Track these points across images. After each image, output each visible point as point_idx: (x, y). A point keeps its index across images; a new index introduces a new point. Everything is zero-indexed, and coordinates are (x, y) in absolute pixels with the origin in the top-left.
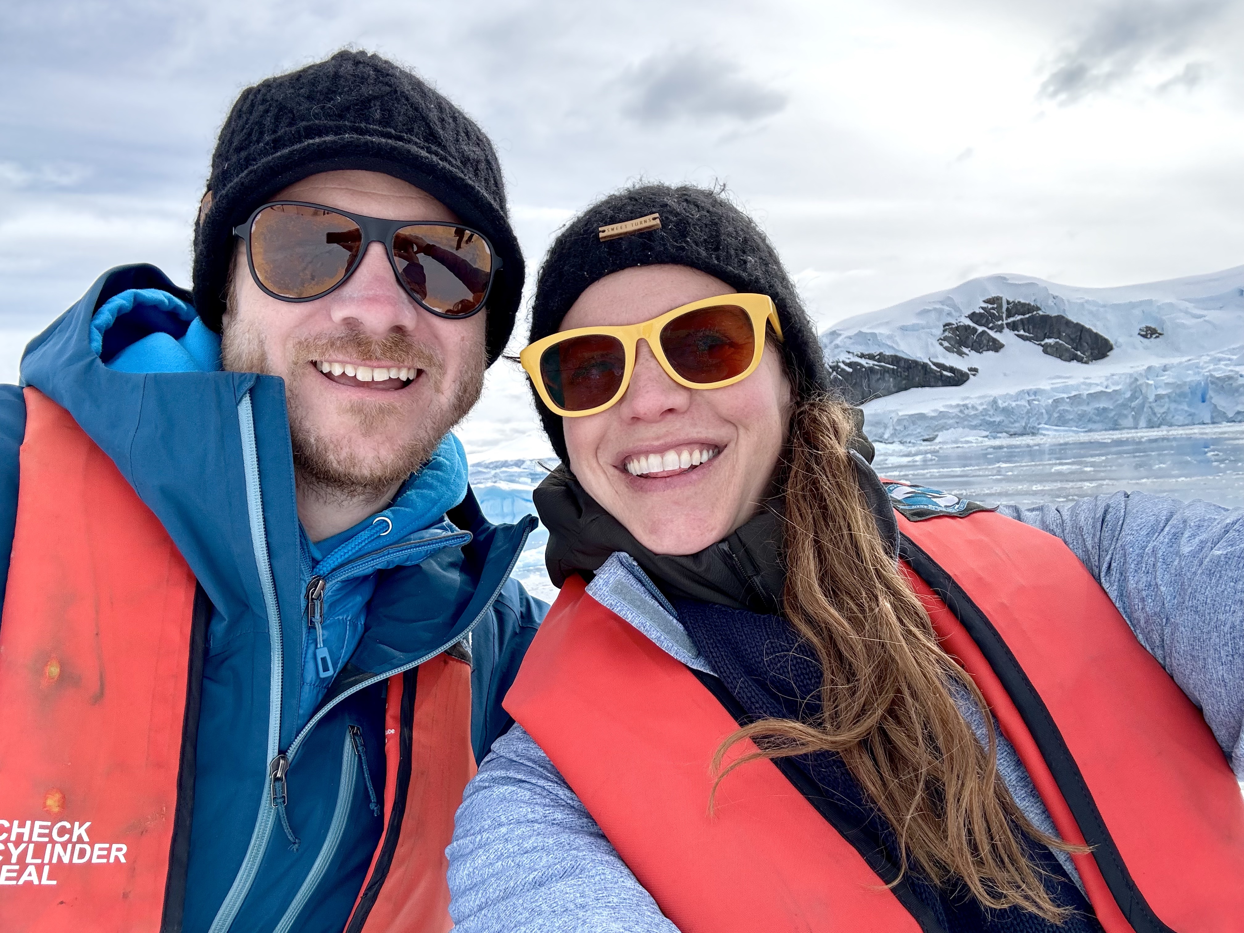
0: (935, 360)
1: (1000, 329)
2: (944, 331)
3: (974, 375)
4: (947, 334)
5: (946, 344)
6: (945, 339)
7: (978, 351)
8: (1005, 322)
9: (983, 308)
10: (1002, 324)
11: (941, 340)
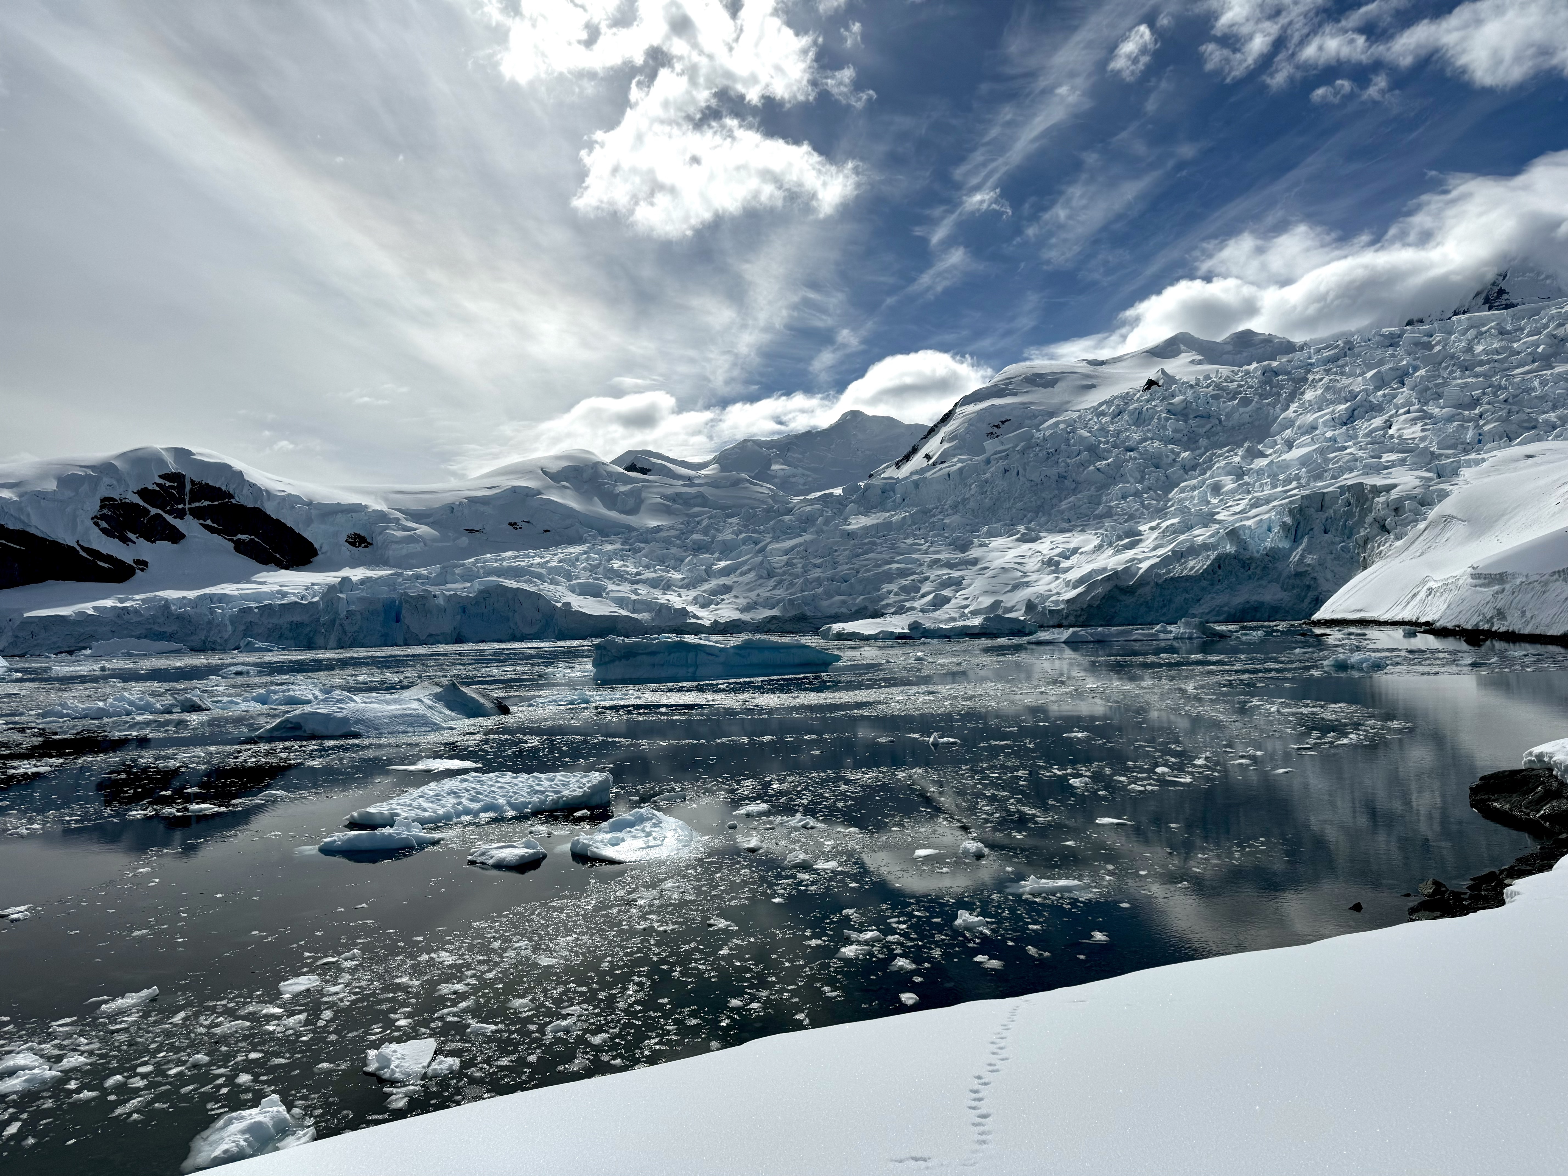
0: (86, 545)
1: (180, 515)
2: (102, 507)
3: (142, 570)
4: (105, 511)
5: (104, 525)
6: (103, 517)
7: (149, 539)
8: (187, 506)
9: (158, 485)
10: (183, 509)
11: (96, 520)
